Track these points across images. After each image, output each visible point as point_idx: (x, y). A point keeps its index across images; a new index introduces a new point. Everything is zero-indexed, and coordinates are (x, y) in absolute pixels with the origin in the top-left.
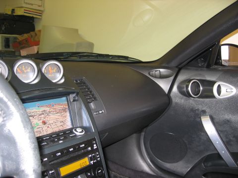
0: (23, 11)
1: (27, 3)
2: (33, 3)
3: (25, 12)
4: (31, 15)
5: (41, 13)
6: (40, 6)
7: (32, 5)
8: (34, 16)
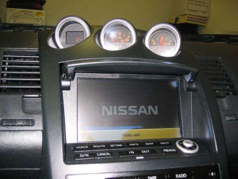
0: (187, 18)
1: (190, 10)
2: (197, 10)
3: (188, 20)
4: (195, 23)
5: (205, 20)
6: (204, 12)
7: (196, 11)
8: (198, 23)
